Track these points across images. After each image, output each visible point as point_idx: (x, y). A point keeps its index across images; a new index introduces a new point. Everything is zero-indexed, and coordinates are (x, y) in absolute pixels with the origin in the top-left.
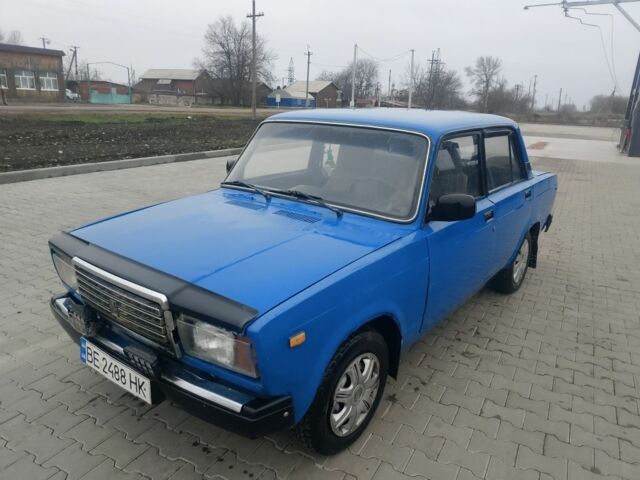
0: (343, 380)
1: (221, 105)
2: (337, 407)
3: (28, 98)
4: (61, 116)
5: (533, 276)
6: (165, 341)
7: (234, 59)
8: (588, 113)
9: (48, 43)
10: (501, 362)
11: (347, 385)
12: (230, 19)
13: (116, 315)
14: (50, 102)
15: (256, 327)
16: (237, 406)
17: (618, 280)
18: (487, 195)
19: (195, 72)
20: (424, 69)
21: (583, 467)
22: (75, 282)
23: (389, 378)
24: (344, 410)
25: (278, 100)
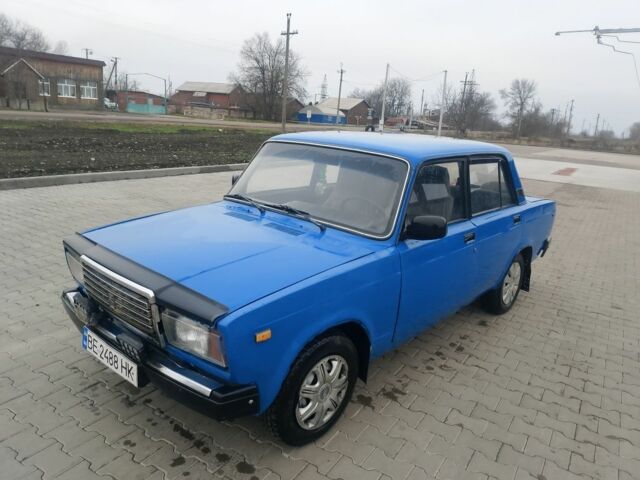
0: (310, 378)
1: (254, 119)
2: (304, 402)
3: (69, 105)
4: (97, 124)
5: (528, 300)
6: (152, 331)
7: (268, 74)
8: (627, 140)
9: (91, 53)
10: (476, 377)
11: (314, 383)
12: (266, 35)
13: (113, 307)
14: (89, 110)
15: (225, 322)
16: (207, 391)
17: (613, 307)
18: (470, 218)
19: (230, 85)
20: (457, 90)
21: (531, 475)
22: (82, 278)
23: (359, 382)
24: (310, 404)
25: (309, 116)
